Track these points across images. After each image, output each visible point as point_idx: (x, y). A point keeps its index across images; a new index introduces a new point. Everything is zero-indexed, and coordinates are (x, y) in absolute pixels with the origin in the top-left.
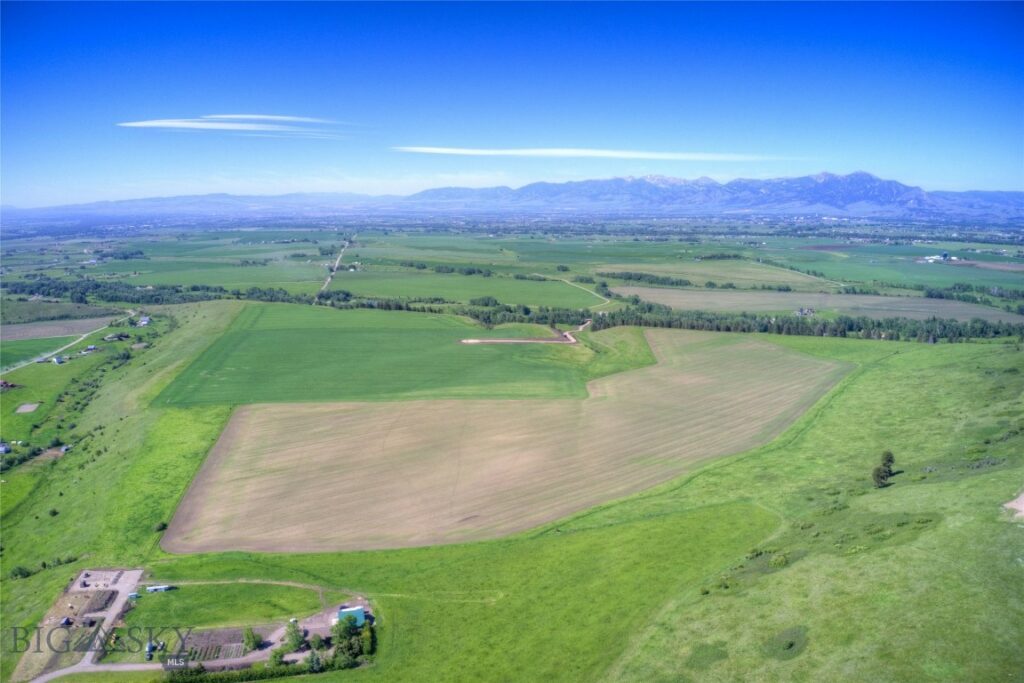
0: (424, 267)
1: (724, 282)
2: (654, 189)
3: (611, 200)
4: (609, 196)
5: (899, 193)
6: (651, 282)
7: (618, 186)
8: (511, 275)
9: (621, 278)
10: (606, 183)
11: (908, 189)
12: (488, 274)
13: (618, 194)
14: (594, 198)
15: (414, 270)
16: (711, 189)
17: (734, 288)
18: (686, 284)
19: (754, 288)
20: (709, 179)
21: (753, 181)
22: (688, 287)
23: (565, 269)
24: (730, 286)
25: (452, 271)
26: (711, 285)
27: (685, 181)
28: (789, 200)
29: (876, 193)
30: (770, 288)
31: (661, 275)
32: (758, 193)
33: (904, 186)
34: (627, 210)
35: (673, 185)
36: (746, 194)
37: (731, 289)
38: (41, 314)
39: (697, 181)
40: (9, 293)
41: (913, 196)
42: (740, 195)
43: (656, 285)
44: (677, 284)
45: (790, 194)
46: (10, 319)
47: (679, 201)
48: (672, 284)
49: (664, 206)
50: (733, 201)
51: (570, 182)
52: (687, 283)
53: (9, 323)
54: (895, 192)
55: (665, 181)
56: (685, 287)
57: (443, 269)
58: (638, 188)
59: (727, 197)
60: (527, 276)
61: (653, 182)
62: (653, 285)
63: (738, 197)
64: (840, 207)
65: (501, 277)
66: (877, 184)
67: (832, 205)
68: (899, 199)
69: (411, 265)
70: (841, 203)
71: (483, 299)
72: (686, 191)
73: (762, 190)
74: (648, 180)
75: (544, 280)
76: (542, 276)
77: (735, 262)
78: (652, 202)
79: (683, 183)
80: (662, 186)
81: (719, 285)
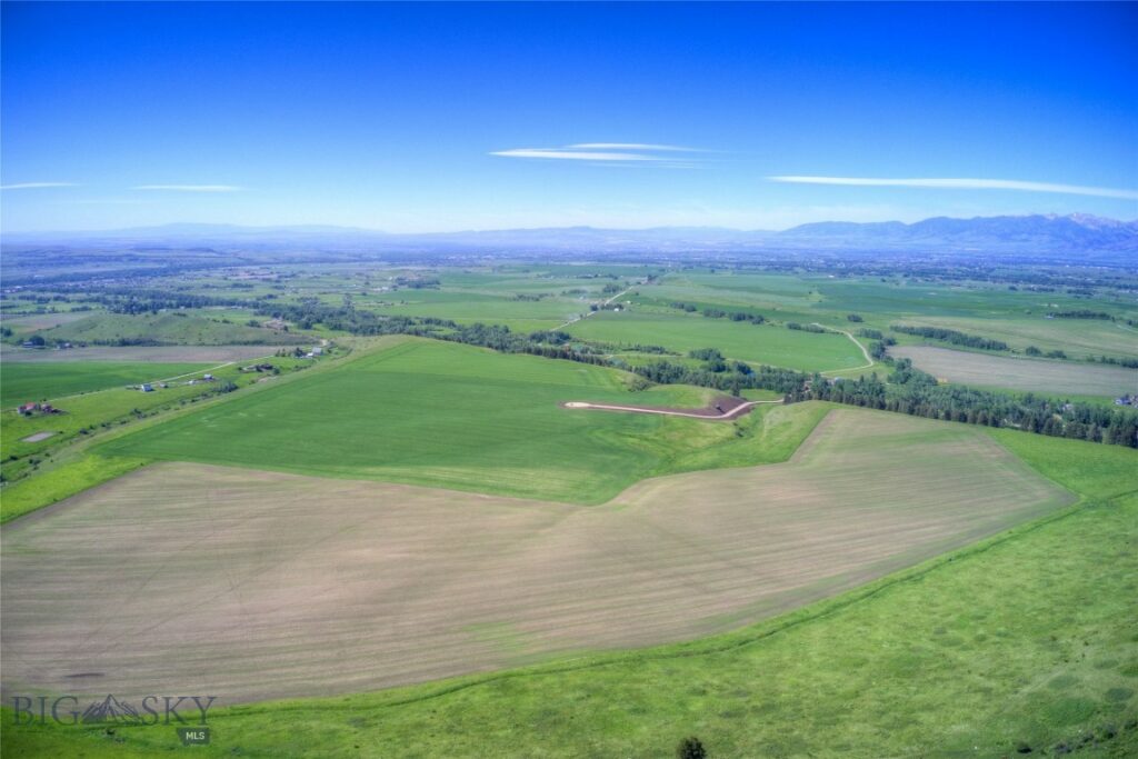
0: (694, 310)
1: (1052, 349)
2: (1081, 230)
3: (1026, 240)
4: (1024, 236)
6: (956, 343)
7: (1036, 224)
8: (785, 323)
9: (920, 334)
10: (1023, 220)
12: (761, 320)
13: (1036, 234)
14: (1005, 237)
15: (683, 312)
17: (1064, 357)
19: (1091, 360)
22: (1002, 353)
23: (857, 320)
24: (1060, 355)
25: (722, 315)
26: (1033, 352)
27: (1118, 223)
30: (1112, 362)
31: (971, 334)
34: (1043, 254)
35: (1104, 227)
37: (1058, 359)
38: (238, 338)
39: (1133, 223)
40: (256, 314)
43: (961, 347)
44: (989, 348)
46: (206, 341)
47: (1108, 246)
48: (982, 346)
49: (1090, 251)
51: (979, 218)
52: (1002, 347)
53: (203, 344)
55: (1094, 222)
56: (1000, 353)
57: (713, 313)
58: (1061, 227)
60: (803, 325)
61: (1080, 222)
62: (956, 347)
65: (773, 325)
69: (682, 307)
71: (703, 352)
72: (1117, 235)
74: (1073, 219)
75: (822, 331)
76: (821, 326)
77: (1098, 323)
78: (1075, 245)
79: (1115, 226)
80: (1091, 227)
81: (1044, 353)
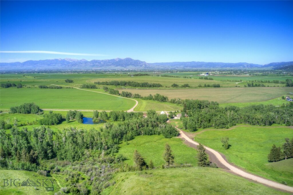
2: (68, 63)
3: (55, 65)
4: (54, 64)
5: (140, 63)
7: (56, 61)
8: (37, 86)
10: (53, 60)
11: (142, 62)
12: (21, 86)
13: (57, 64)
14: (49, 65)
16: (86, 62)
18: (159, 86)
20: (85, 60)
21: (99, 60)
22: (160, 88)
23: (71, 82)
27: (77, 60)
28: (110, 65)
29: (134, 63)
32: (101, 63)
33: (141, 61)
35: (74, 61)
36: (97, 64)
37: (187, 88)
39: (81, 60)
41: (144, 64)
42: (96, 64)
45: (110, 64)
47: (77, 66)
49: (72, 67)
50: (94, 66)
51: (41, 60)
54: (139, 63)
55: (72, 60)
58: (63, 62)
59: (92, 64)
61: (68, 60)
63: (95, 65)
64: (125, 67)
66: (133, 61)
67: (122, 67)
68: (140, 65)
70: (124, 66)
72: (79, 63)
73: (102, 63)
74: (66, 60)
78: (68, 66)
79: (77, 61)
80: (70, 61)
81: (180, 86)
